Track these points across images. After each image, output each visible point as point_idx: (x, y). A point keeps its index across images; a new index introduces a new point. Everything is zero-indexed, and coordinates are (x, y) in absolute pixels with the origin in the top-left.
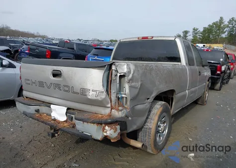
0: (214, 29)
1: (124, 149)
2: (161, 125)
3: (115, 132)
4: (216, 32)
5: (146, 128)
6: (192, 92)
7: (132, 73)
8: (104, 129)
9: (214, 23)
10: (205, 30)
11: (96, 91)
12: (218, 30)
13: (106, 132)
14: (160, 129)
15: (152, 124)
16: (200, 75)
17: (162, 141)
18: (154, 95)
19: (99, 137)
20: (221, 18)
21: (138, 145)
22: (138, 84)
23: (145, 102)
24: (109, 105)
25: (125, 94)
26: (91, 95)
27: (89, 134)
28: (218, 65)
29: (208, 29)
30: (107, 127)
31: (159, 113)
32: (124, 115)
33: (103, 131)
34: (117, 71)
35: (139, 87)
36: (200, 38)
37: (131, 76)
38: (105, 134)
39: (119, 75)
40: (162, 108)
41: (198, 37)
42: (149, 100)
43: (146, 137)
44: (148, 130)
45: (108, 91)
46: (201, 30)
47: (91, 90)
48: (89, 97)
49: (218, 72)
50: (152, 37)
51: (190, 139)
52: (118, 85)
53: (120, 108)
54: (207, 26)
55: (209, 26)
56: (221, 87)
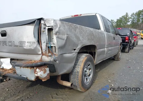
0: (123, 20)
1: (61, 90)
2: (87, 70)
3: (44, 73)
4: (124, 22)
5: (75, 72)
6: (109, 50)
7: (58, 27)
8: (35, 71)
9: (123, 17)
10: (118, 21)
11: (30, 42)
12: (125, 20)
13: (37, 73)
14: (86, 73)
15: (79, 69)
16: (114, 39)
17: (88, 82)
18: (79, 47)
19: (33, 79)
20: (127, 13)
21: (68, 84)
22: (65, 37)
23: (72, 52)
24: (40, 53)
25: (54, 44)
26: (27, 46)
27: (25, 77)
28: (126, 37)
29: (119, 20)
30: (38, 70)
31: (84, 61)
32: (52, 60)
33: (35, 73)
34: (45, 25)
35: (65, 39)
36: (115, 25)
37: (57, 29)
38: (36, 75)
39: (47, 28)
40: (86, 58)
41: (114, 25)
42: (75, 51)
43: (75, 78)
44: (76, 73)
45: (39, 41)
46: (116, 21)
47: (26, 42)
48: (25, 48)
49: (127, 41)
50: (81, 15)
51: (109, 81)
52: (47, 36)
53: (50, 54)
54: (119, 18)
55: (120, 18)
56: (129, 50)
